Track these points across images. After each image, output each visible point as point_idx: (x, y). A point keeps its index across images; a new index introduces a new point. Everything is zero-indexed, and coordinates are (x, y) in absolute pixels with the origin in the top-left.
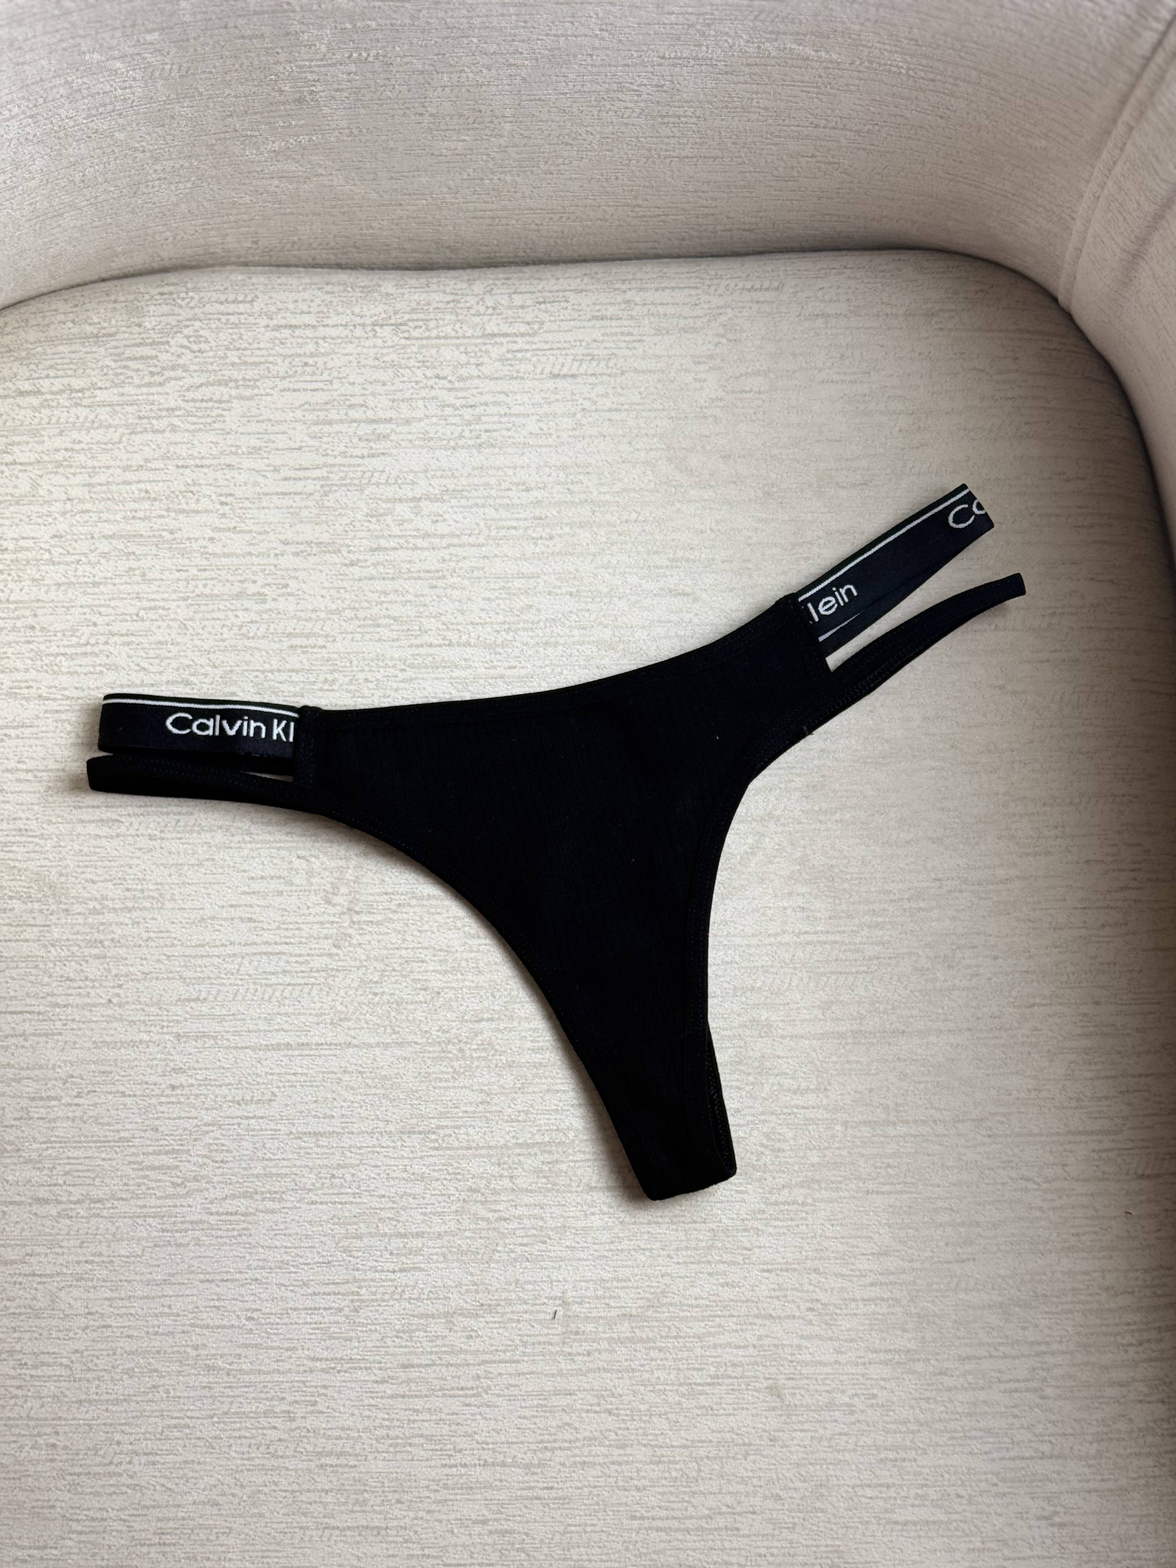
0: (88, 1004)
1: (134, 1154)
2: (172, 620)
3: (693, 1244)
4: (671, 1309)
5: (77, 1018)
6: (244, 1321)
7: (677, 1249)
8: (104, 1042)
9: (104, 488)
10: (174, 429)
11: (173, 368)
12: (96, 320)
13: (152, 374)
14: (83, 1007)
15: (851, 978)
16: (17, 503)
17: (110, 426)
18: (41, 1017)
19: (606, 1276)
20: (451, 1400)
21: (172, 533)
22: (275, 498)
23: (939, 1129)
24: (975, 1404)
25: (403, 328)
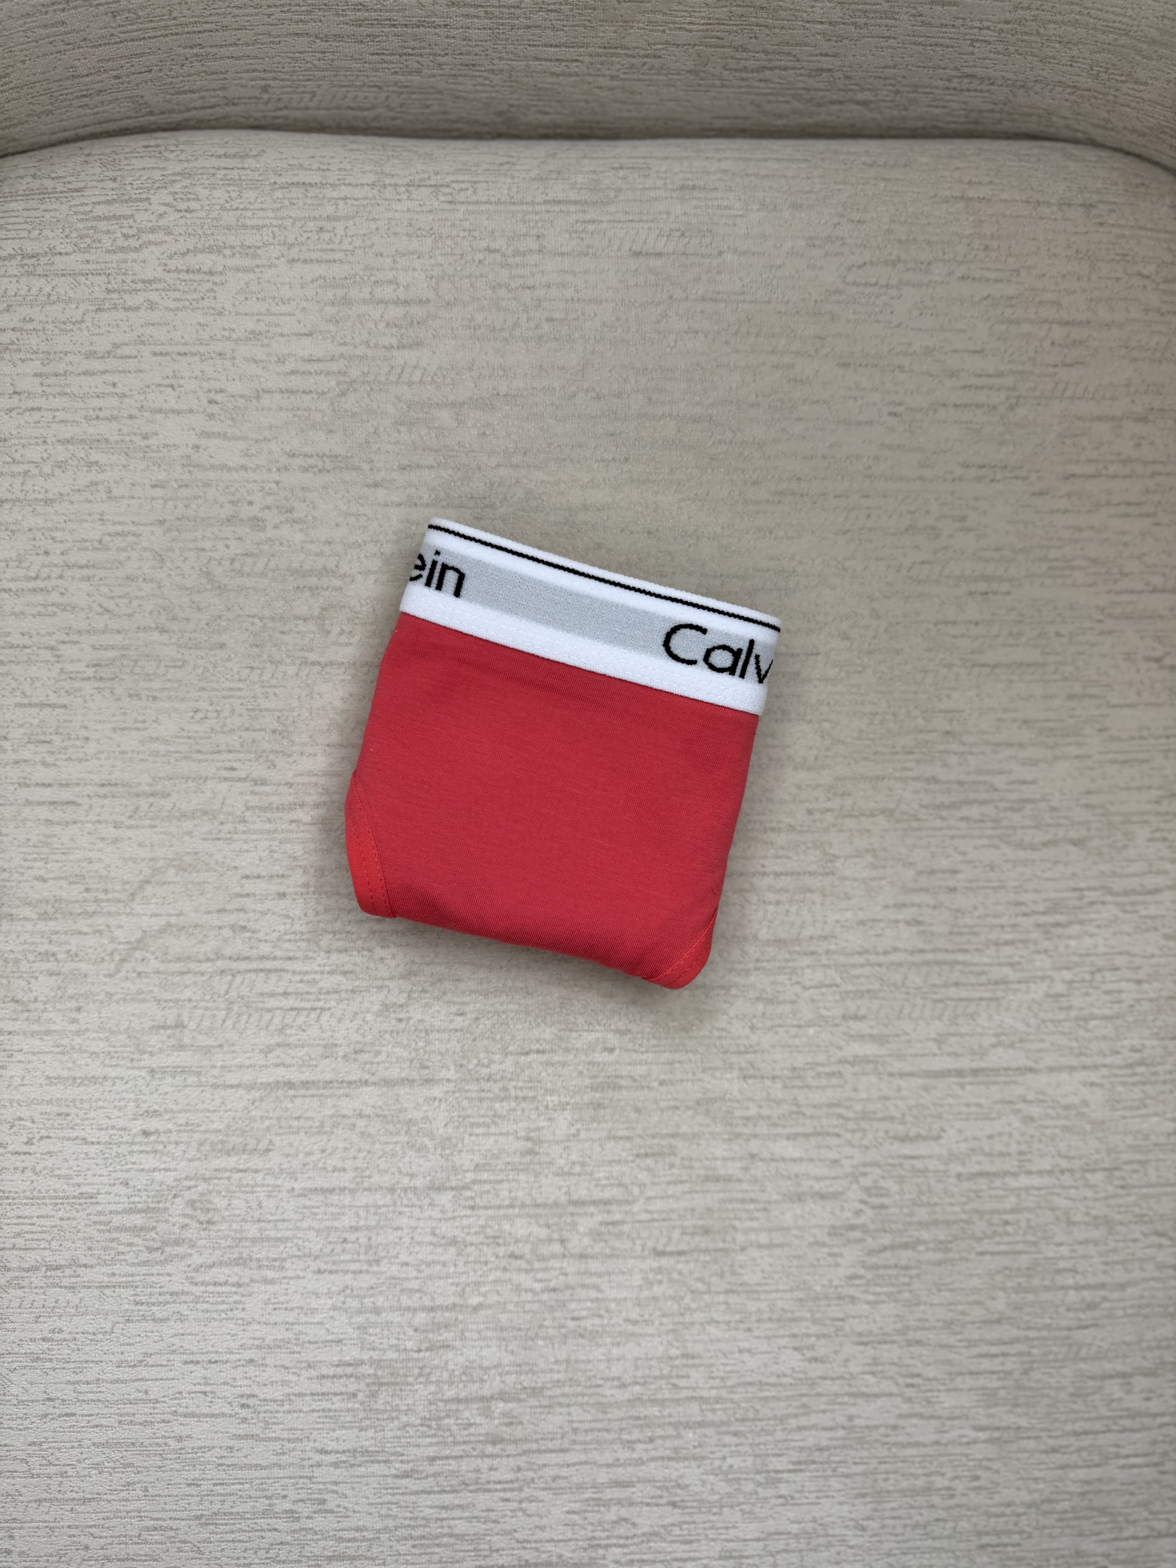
1: (100, 1213)
2: (145, 549)
3: (776, 1316)
4: (749, 1389)
5: (26, 1048)
6: (238, 1410)
7: (758, 1321)
8: (60, 1078)
9: (61, 380)
10: (152, 306)
11: (153, 230)
12: (60, 174)
13: (126, 236)
14: (33, 1034)
15: (973, 1006)
17: (70, 300)
19: (674, 1352)
20: (487, 1496)
21: (145, 437)
22: (278, 396)
23: (1067, 1179)
24: (1088, 1482)
25: (447, 190)
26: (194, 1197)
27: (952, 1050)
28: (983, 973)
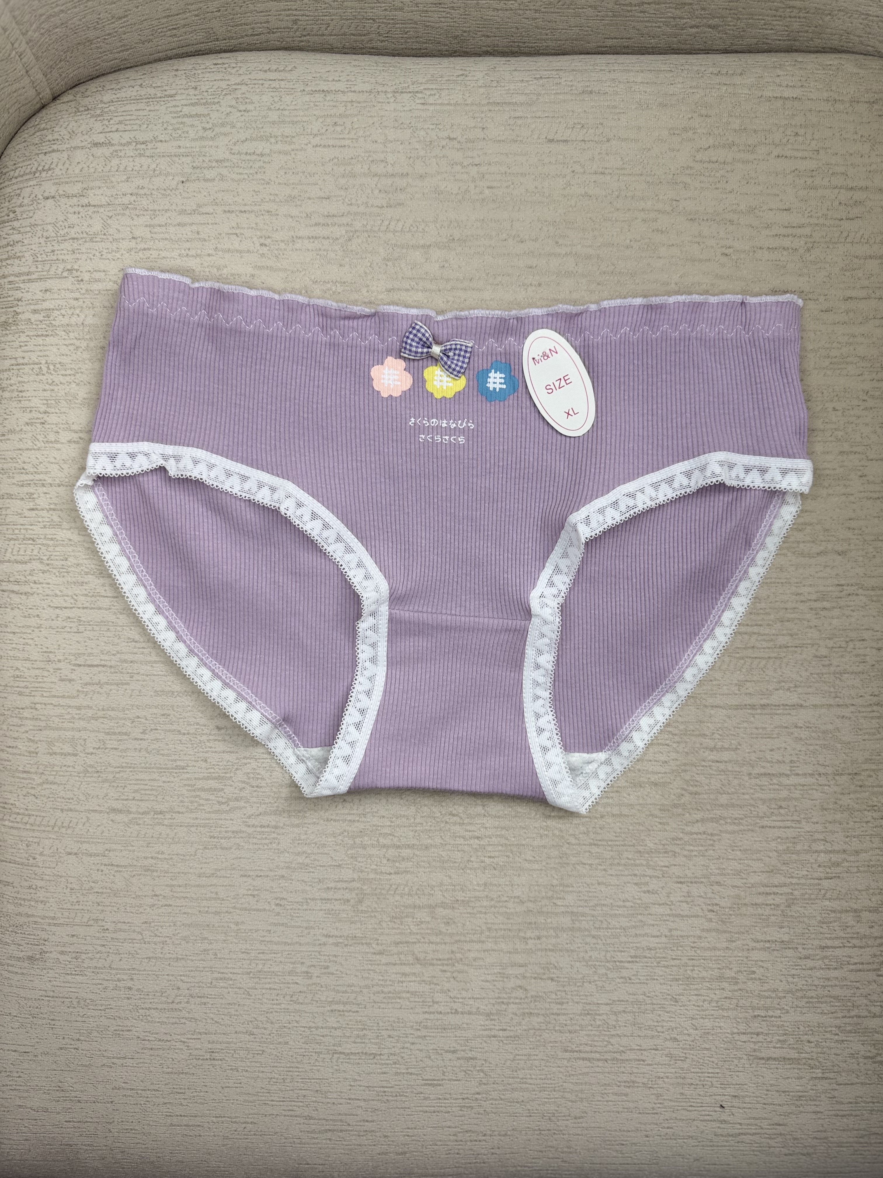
0: (150, 662)
1: (188, 779)
3: (623, 862)
4: (604, 908)
5: (142, 672)
6: (274, 907)
7: (611, 864)
8: (163, 691)
9: (163, 229)
10: (222, 178)
11: (223, 125)
12: (159, 84)
13: (205, 129)
14: (147, 663)
15: (764, 662)
16: (91, 240)
17: (168, 174)
18: (113, 670)
19: (555, 882)
20: (431, 967)
22: (306, 241)
23: (822, 780)
24: (828, 979)
25: (420, 95)
26: (249, 771)
27: (748, 691)
28: (772, 640)
